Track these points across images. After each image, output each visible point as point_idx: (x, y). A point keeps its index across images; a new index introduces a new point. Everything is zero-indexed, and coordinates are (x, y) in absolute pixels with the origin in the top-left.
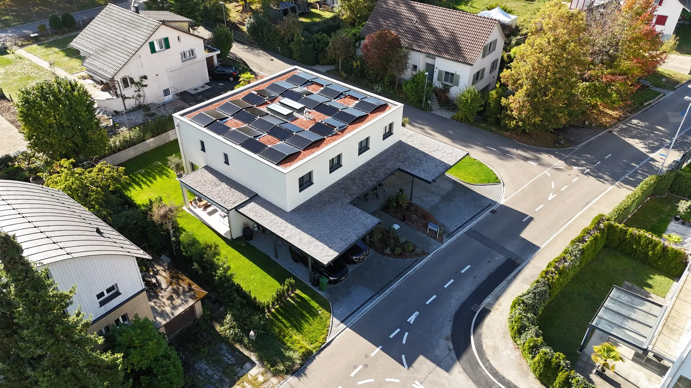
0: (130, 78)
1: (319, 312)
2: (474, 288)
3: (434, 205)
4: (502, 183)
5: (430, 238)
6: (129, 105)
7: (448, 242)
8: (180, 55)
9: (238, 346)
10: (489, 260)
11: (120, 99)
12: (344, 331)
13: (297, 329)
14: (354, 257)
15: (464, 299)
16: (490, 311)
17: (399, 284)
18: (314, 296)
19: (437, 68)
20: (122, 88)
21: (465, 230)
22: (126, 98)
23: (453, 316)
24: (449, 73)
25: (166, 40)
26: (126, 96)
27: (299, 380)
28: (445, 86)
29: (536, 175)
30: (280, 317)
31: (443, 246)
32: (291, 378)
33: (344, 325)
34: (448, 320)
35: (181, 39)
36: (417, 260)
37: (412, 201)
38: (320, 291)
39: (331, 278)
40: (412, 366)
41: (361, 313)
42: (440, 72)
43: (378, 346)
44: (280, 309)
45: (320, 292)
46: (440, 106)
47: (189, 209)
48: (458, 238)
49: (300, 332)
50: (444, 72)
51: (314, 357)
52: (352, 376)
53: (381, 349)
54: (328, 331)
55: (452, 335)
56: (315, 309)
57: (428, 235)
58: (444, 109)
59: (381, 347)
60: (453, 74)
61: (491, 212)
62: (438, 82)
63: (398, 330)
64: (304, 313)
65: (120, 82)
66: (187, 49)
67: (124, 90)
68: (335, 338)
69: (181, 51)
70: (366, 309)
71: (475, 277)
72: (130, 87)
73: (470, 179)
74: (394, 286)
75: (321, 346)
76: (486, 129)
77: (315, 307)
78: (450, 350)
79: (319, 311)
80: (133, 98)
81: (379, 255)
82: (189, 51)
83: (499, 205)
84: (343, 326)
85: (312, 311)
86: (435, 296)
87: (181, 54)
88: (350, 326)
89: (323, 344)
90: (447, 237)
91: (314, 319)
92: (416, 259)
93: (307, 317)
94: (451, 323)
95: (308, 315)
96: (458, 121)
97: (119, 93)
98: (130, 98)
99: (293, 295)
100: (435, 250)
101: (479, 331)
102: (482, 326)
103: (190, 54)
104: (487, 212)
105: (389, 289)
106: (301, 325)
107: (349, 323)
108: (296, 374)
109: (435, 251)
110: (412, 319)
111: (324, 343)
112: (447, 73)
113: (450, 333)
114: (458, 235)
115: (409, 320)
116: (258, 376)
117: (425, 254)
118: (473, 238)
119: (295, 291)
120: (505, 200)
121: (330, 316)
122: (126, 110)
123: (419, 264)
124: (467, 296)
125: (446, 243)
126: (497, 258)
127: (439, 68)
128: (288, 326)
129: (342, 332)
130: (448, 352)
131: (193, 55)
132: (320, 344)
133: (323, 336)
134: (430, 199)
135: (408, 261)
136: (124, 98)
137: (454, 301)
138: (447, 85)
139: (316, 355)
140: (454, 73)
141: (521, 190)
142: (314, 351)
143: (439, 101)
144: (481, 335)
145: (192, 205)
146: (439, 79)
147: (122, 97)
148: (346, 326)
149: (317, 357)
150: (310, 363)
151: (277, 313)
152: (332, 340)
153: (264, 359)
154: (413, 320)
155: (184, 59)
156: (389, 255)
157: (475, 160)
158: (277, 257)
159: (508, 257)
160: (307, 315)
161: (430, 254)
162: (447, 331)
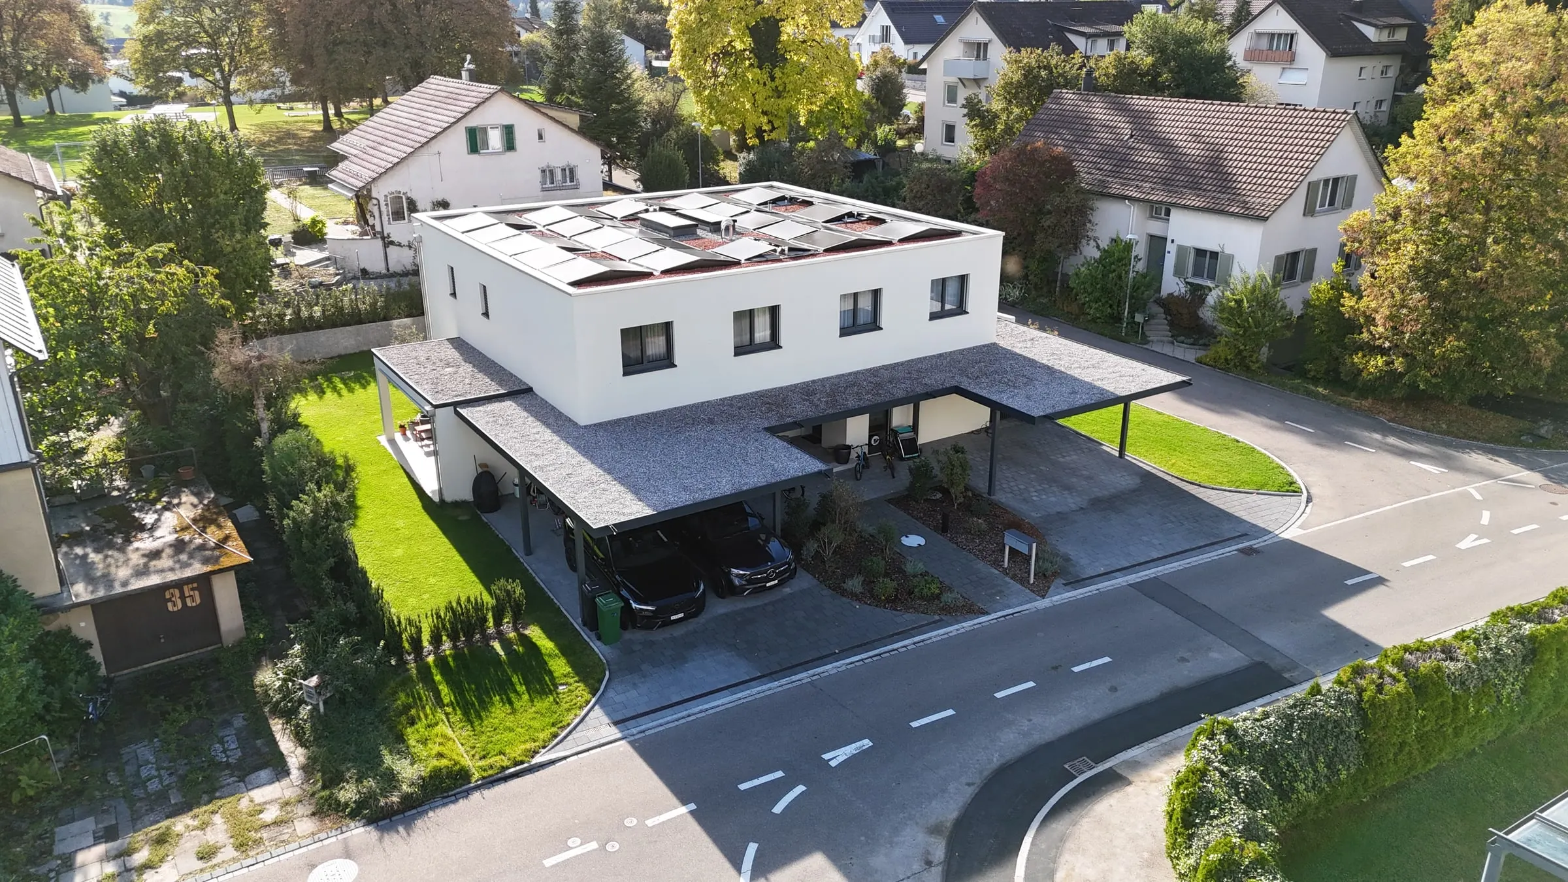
0: (408, 198)
1: (560, 688)
2: (1096, 716)
3: (1059, 513)
4: (1305, 494)
5: (1007, 579)
6: (399, 261)
7: (1060, 597)
8: (539, 173)
9: (277, 725)
10: (1186, 655)
11: (379, 243)
12: (603, 748)
13: (466, 714)
14: (735, 571)
15: (1048, 736)
16: (1130, 783)
17: (849, 667)
18: (571, 649)
19: (1173, 241)
20: (385, 218)
21: (1133, 578)
22: (392, 243)
23: (986, 773)
24: (1205, 251)
25: (509, 132)
26: (393, 238)
27: (381, 839)
28: (1195, 288)
29: (1429, 492)
30: (438, 678)
31: (1042, 604)
32: (362, 830)
33: (616, 731)
34: (964, 780)
35: (546, 136)
36: (941, 620)
37: (993, 497)
38: (599, 643)
39: (634, 605)
40: (767, 879)
41: (685, 713)
42: (1182, 250)
43: (684, 802)
44: (450, 659)
45: (596, 646)
46: (1172, 336)
47: (392, 442)
48: (1101, 594)
49: (472, 724)
50: (1193, 252)
51: (467, 793)
52: (547, 865)
53: (692, 812)
54: (555, 736)
55: (959, 823)
56: (553, 679)
57: (1005, 572)
58: (1183, 343)
59: (693, 806)
60: (1214, 255)
61: (1241, 551)
62: (1177, 280)
63: (779, 774)
64: (515, 679)
65: (383, 203)
66: (558, 162)
67: (389, 223)
68: (565, 758)
69: (544, 165)
70: (706, 706)
71: (1114, 689)
72: (407, 220)
73: (1202, 476)
74: (829, 668)
75: (508, 768)
76: (1295, 389)
77: (556, 675)
78: (929, 863)
79: (562, 684)
80: (410, 247)
81: (826, 592)
82: (564, 170)
83: (1275, 540)
84: (614, 732)
85: (541, 681)
86: (951, 712)
87: (543, 171)
88: (632, 738)
89: (516, 764)
90: (1065, 585)
91: (532, 701)
92: (937, 617)
93: (516, 692)
94: (970, 792)
95: (521, 689)
96: (1215, 367)
97: (378, 228)
98: (399, 245)
99: (512, 635)
100: (1010, 607)
101: (1058, 826)
102: (1082, 817)
103: (564, 176)
104: (1230, 550)
105: (811, 672)
106: (485, 705)
107: (634, 731)
108: (380, 823)
109: (1011, 611)
110: (837, 756)
111: (522, 762)
112: (1200, 253)
113: (955, 815)
114: (1105, 585)
115: (826, 756)
116: (268, 806)
117: (971, 610)
118: (1153, 598)
119: (525, 628)
120: (1302, 532)
121: (588, 702)
122: (388, 270)
123: (941, 631)
124: (1065, 729)
125: (1054, 598)
126: (1214, 655)
127: (1178, 242)
128: (446, 700)
129: (598, 750)
130: (916, 867)
131: (572, 180)
132: (506, 763)
133: (531, 745)
134: (1053, 499)
135: (908, 618)
136: (387, 242)
137: (1012, 736)
138: (1201, 287)
139: (477, 788)
140: (1216, 249)
141: (1367, 518)
142: (476, 776)
143: (1171, 324)
144: (1063, 839)
145: (404, 434)
146: (1179, 271)
147: (383, 238)
148: (619, 735)
149: (476, 796)
150: (445, 805)
151: (436, 666)
152: (552, 762)
153: (318, 768)
154: (841, 759)
155: (548, 185)
156: (856, 596)
157: (1238, 441)
158: (529, 552)
159: (1258, 659)
160: (518, 688)
161: (987, 613)
162: (948, 809)
